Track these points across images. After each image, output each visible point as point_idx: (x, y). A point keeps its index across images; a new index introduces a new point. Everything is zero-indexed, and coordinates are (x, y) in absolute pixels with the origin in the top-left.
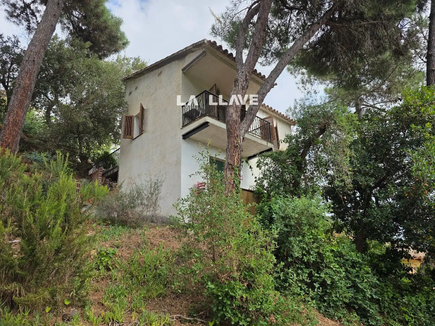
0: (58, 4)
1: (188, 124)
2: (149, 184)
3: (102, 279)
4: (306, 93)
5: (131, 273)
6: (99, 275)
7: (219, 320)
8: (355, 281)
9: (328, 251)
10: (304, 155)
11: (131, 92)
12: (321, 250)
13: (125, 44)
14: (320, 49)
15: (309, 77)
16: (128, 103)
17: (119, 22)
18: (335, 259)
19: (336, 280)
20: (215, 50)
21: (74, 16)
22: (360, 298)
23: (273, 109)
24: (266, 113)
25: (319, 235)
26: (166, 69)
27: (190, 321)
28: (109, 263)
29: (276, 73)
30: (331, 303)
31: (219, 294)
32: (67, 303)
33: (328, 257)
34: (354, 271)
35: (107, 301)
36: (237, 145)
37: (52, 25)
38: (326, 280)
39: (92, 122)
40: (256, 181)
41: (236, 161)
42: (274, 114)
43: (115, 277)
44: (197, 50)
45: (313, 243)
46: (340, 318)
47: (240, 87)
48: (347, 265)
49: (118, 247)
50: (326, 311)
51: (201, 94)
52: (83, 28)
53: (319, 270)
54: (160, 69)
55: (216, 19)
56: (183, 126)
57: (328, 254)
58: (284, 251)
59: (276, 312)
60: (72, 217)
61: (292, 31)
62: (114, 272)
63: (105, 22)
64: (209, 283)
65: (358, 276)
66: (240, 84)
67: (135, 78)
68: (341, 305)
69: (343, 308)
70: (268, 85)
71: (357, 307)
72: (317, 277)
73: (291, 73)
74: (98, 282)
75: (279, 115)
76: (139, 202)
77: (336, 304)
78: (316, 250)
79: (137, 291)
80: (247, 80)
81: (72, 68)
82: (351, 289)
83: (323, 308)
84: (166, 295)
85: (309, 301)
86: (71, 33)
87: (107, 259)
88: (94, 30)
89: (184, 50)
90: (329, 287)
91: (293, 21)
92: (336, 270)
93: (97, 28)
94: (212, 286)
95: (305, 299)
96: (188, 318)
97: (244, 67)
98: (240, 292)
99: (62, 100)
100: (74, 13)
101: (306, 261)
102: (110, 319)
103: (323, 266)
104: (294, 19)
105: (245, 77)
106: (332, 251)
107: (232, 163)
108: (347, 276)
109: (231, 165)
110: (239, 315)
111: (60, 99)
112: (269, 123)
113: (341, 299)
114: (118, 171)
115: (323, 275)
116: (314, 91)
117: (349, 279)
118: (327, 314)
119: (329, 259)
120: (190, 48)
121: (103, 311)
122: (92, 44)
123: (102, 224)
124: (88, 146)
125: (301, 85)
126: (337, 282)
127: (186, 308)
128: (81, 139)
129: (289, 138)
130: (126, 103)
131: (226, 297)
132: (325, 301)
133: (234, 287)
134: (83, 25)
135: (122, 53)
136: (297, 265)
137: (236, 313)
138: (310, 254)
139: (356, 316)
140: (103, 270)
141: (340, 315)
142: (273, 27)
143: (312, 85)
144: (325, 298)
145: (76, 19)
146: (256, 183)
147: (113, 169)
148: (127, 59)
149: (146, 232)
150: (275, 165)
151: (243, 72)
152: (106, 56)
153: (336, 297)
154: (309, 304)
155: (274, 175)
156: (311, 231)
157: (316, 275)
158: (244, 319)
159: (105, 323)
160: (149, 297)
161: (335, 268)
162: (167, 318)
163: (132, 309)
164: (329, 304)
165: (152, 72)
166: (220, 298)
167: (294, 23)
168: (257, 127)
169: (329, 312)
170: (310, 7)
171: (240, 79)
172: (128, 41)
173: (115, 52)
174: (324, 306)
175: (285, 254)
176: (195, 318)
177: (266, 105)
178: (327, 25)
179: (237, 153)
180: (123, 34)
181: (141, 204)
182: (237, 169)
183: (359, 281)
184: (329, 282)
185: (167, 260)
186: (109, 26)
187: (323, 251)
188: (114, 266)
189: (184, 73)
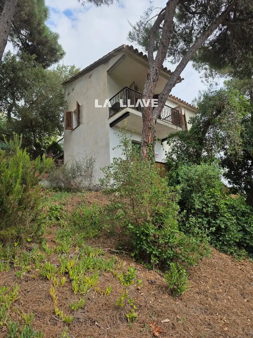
0: (8, 22)
1: (113, 115)
2: (86, 161)
3: (54, 226)
4: (209, 85)
5: (74, 222)
6: (52, 223)
7: (138, 250)
8: (244, 226)
9: (222, 204)
10: (204, 133)
11: (69, 93)
12: (217, 204)
13: (62, 55)
14: (218, 46)
15: (211, 71)
16: (68, 102)
17: (56, 37)
18: (228, 210)
19: (229, 224)
20: (133, 54)
21: (22, 34)
22: (248, 238)
23: (181, 100)
24: (176, 103)
25: (216, 193)
26: (94, 72)
27: (117, 253)
28: (58, 215)
29: (181, 67)
30: (225, 242)
31: (137, 232)
32: (29, 240)
33: (223, 209)
34: (244, 219)
35: (58, 240)
36: (151, 126)
37: (4, 40)
38: (221, 225)
39: (41, 118)
40: (166, 154)
41: (150, 139)
42: (183, 104)
43: (63, 224)
44: (118, 54)
45: (211, 198)
46: (232, 253)
47: (151, 80)
48: (238, 214)
49: (64, 205)
50: (221, 248)
51: (122, 90)
52: (30, 43)
53: (215, 218)
54: (90, 73)
55: (133, 28)
56: (110, 117)
57: (222, 206)
58: (188, 205)
59: (180, 244)
60: (28, 180)
61: (195, 33)
62: (62, 221)
63: (46, 37)
64: (130, 225)
65: (246, 223)
66: (151, 77)
67: (72, 82)
68: (233, 244)
69: (235, 246)
70: (175, 78)
71: (245, 245)
72: (214, 223)
73: (196, 69)
74: (51, 228)
75: (186, 105)
76: (79, 173)
77: (229, 243)
78: (213, 204)
79: (79, 234)
80: (157, 74)
81: (23, 76)
82: (241, 232)
83: (219, 246)
84: (100, 237)
85: (205, 237)
86: (21, 49)
87: (56, 212)
88: (38, 44)
89: (108, 55)
90: (223, 231)
91: (195, 24)
92: (229, 218)
93: (40, 43)
94: (132, 227)
95: (202, 235)
96: (116, 251)
97: (154, 64)
98: (153, 231)
99: (18, 103)
100: (22, 32)
101: (205, 212)
102: (60, 251)
103: (218, 215)
104: (197, 22)
105: (155, 71)
106: (226, 204)
107: (147, 141)
108: (238, 223)
109: (146, 143)
110: (153, 247)
111: (17, 102)
112: (178, 111)
113: (233, 239)
114: (63, 155)
115: (218, 222)
116: (215, 83)
117: (239, 224)
118: (222, 250)
119: (223, 210)
120: (113, 52)
121: (55, 246)
122: (37, 56)
123: (53, 190)
124: (41, 137)
125: (204, 79)
126: (230, 227)
127: (114, 244)
128: (34, 132)
129: (193, 120)
130: (66, 102)
131: (143, 235)
132: (220, 241)
133: (148, 227)
134: (29, 41)
135: (61, 62)
136: (198, 215)
137: (150, 246)
138: (208, 207)
139: (244, 252)
140: (54, 220)
141: (232, 250)
142: (179, 30)
143: (213, 78)
144: (220, 239)
145: (24, 37)
146: (166, 156)
147: (59, 154)
148: (65, 67)
149: (84, 194)
150: (181, 142)
151: (153, 68)
152: (48, 65)
153: (229, 237)
154: (205, 239)
155: (181, 149)
156: (210, 190)
157: (213, 222)
158: (157, 250)
159: (56, 253)
160: (88, 237)
161: (228, 216)
162: (100, 250)
163: (75, 245)
164: (223, 243)
165: (84, 76)
166: (138, 235)
167: (197, 26)
168: (169, 115)
169: (223, 248)
170: (209, 11)
171: (152, 73)
172: (65, 52)
173: (55, 62)
174: (219, 244)
175: (189, 207)
176: (121, 251)
177: (176, 97)
178: (223, 25)
179: (151, 133)
180: (60, 47)
181: (81, 175)
182: (151, 146)
183: (247, 226)
184: (223, 226)
185: (100, 213)
186: (49, 40)
187: (218, 204)
188: (62, 217)
189: (109, 74)
